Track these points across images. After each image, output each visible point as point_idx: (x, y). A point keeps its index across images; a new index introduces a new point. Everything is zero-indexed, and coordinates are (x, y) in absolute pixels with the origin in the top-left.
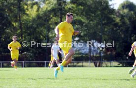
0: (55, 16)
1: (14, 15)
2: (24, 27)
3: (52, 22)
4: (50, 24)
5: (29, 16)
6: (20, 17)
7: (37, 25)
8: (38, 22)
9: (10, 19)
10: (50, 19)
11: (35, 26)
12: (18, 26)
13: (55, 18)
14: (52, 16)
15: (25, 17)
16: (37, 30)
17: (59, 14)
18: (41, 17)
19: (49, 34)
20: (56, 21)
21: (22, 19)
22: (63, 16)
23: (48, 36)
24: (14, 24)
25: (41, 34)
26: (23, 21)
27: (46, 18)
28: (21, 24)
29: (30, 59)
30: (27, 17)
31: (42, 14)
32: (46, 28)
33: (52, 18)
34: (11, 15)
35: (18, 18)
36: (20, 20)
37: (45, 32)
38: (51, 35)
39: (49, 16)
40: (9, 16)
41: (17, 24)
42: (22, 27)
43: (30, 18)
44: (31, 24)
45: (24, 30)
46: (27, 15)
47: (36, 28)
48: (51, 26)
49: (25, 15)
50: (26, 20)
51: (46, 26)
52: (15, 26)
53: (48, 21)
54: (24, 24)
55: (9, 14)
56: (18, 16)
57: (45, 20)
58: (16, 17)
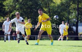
0: (74, 4)
1: (45, 3)
2: (52, 11)
3: (71, 8)
4: (70, 9)
5: (55, 4)
6: (49, 4)
7: (61, 10)
8: (61, 8)
9: (42, 6)
10: (70, 6)
11: (59, 10)
12: (48, 11)
13: (74, 5)
14: (71, 3)
15: (52, 4)
16: (61, 13)
17: (77, 2)
18: (64, 4)
19: (70, 16)
20: (75, 7)
21: (50, 6)
22: (80, 3)
23: (68, 18)
24: (45, 9)
25: (64, 16)
26: (51, 7)
27: (68, 5)
28: (49, 9)
29: (56, 34)
30: (54, 4)
31: (64, 2)
32: (67, 12)
33: (71, 5)
34: (42, 3)
35: (48, 5)
36: (49, 6)
37: (66, 15)
38: (71, 17)
39: (70, 4)
40: (41, 3)
41: (47, 9)
42: (51, 11)
43: (56, 5)
44: (56, 9)
45: (52, 14)
46: (54, 3)
47: (60, 12)
48: (71, 11)
49: (53, 3)
50: (53, 6)
51: (67, 11)
52: (45, 11)
53: (69, 7)
54: (51, 9)
55: (41, 2)
56: (48, 4)
57: (66, 7)
58: (46, 4)
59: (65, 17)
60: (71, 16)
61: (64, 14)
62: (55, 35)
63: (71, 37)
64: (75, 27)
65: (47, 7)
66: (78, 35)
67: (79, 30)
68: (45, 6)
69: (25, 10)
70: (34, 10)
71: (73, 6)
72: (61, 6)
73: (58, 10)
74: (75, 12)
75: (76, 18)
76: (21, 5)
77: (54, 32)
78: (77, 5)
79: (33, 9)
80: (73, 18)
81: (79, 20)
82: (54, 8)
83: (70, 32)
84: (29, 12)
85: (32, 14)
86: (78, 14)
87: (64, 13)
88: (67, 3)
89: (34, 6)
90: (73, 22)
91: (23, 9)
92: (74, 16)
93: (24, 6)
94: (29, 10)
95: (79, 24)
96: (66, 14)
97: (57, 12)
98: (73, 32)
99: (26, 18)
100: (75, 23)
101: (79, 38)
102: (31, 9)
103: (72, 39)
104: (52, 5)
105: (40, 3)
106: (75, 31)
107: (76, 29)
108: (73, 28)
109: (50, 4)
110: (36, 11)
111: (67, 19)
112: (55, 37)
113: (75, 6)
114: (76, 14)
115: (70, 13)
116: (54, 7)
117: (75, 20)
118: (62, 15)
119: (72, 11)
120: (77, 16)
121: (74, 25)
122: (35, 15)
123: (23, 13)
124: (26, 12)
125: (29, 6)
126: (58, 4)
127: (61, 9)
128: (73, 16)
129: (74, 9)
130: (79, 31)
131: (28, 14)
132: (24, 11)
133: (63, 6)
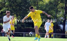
59: (53, 16)
60: (59, 15)
61: (52, 13)
62: (43, 33)
63: (58, 35)
64: (62, 25)
65: (36, 6)
66: (65, 33)
67: (66, 28)
68: (34, 4)
69: (14, 7)
70: (23, 7)
71: (61, 5)
72: (49, 4)
73: (47, 9)
74: (62, 11)
75: (64, 17)
76: (10, 2)
77: (42, 30)
78: (65, 4)
79: (21, 7)
80: (61, 16)
81: (66, 19)
82: (43, 7)
83: (57, 30)
84: (18, 10)
85: (21, 11)
86: (66, 13)
87: (52, 11)
88: (55, 2)
89: (23, 4)
90: (61, 20)
91: (13, 7)
92: (62, 14)
93: (13, 3)
94: (18, 8)
95: (66, 22)
96: (54, 13)
97: (45, 10)
98: (60, 30)
99: (15, 15)
100: (62, 22)
101: (66, 36)
102: (20, 6)
103: (59, 37)
104: (41, 3)
105: (29, 1)
106: (62, 29)
107: (63, 27)
108: (60, 26)
109: (39, 3)
110: (24, 8)
111: (55, 17)
112: (43, 34)
113: (63, 5)
114: (63, 12)
115: (58, 12)
116: (43, 5)
117: (62, 18)
118: (50, 13)
119: (60, 10)
120: (64, 15)
121: (61, 23)
122: (24, 12)
123: (12, 10)
124: (15, 9)
125: (18, 4)
126: (47, 2)
127: (49, 7)
128: (60, 15)
129: (62, 8)
130: (66, 30)
131: (17, 12)
132: (13, 9)
133: (52, 5)
